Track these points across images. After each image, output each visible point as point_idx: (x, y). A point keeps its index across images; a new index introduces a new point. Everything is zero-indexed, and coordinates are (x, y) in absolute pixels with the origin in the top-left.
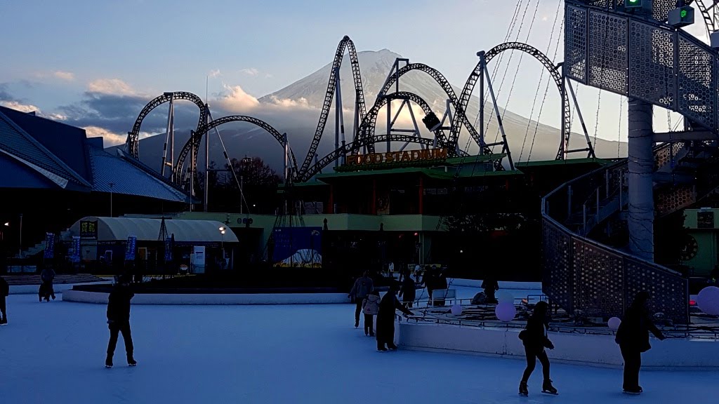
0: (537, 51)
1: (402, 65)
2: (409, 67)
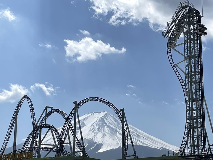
0: (108, 102)
2: (53, 111)
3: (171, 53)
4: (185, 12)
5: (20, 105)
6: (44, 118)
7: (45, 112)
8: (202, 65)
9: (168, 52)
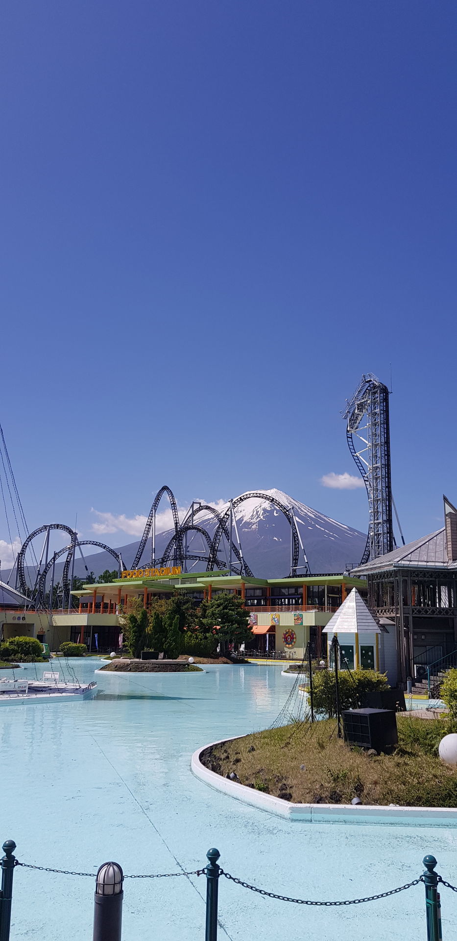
0: (273, 499)
1: (196, 507)
2: (201, 508)
3: (351, 438)
4: (369, 386)
5: (158, 499)
6: (190, 516)
7: (191, 509)
8: (390, 456)
9: (348, 437)
